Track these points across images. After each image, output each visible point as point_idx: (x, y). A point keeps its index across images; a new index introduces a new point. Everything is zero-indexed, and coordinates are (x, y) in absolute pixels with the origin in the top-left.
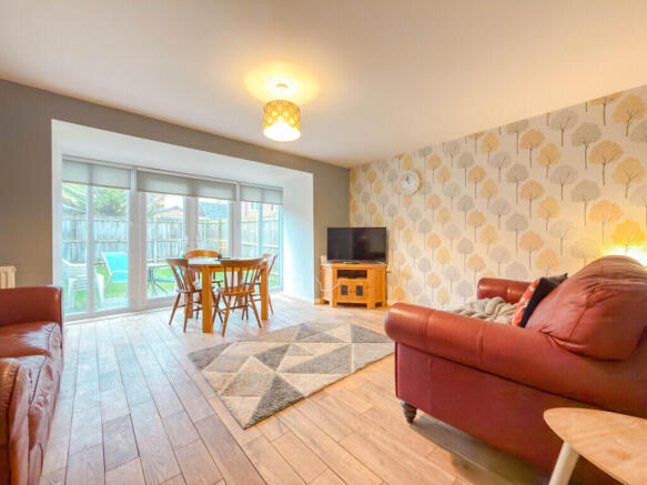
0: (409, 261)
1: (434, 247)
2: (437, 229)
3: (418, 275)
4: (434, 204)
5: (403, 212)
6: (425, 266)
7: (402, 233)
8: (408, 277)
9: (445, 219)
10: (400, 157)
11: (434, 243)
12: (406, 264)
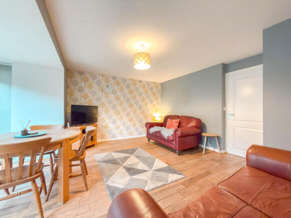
0: (107, 121)
1: (118, 115)
2: (119, 108)
3: (111, 126)
4: (118, 98)
5: (104, 100)
6: (114, 122)
7: (104, 109)
8: (106, 127)
9: (122, 104)
10: (103, 76)
11: (118, 113)
12: (106, 122)
